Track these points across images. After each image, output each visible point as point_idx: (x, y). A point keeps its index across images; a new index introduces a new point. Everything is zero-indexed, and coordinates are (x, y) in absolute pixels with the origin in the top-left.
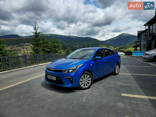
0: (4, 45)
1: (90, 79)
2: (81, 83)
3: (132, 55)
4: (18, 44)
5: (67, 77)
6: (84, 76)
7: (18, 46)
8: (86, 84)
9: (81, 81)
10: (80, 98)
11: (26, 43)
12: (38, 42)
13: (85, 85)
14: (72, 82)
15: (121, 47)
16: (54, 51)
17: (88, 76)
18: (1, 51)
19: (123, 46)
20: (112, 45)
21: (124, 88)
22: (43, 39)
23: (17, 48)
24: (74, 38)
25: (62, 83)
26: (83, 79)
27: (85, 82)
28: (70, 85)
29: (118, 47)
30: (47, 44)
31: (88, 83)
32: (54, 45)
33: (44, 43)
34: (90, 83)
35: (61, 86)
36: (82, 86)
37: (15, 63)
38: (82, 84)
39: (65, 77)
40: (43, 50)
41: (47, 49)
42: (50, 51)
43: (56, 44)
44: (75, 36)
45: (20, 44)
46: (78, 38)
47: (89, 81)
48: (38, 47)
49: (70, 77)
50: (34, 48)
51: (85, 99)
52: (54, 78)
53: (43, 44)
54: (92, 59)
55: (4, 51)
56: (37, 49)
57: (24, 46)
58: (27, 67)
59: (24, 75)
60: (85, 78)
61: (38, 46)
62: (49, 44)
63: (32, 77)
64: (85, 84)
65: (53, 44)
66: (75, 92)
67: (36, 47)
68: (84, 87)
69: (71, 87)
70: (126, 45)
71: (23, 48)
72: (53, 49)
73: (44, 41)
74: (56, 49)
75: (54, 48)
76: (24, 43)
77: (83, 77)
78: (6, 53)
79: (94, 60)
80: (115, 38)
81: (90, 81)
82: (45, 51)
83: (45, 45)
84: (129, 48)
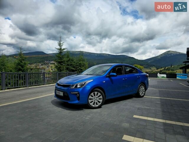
0: (26, 62)
1: (101, 97)
2: (90, 101)
3: (176, 78)
4: (43, 62)
5: (74, 93)
6: (94, 94)
7: (42, 65)
8: (97, 103)
9: (90, 99)
10: (85, 116)
11: (52, 61)
12: (62, 59)
13: (95, 104)
14: (78, 98)
15: (166, 68)
16: (80, 71)
17: (99, 94)
18: (23, 68)
19: (169, 67)
20: (154, 66)
21: (141, 111)
22: (68, 56)
23: (42, 67)
24: (106, 56)
25: (69, 99)
26: (92, 97)
27: (95, 100)
28: (76, 101)
29: (162, 68)
30: (72, 62)
31: (99, 102)
32: (80, 63)
33: (69, 60)
34: (101, 102)
35: (67, 103)
36: (91, 104)
37: (36, 82)
38: (91, 103)
39: (72, 93)
40: (67, 69)
41: (72, 68)
42: (75, 70)
43: (81, 62)
44: (106, 54)
45: (45, 62)
46: (110, 56)
47: (99, 99)
48: (62, 65)
49: (77, 93)
50: (57, 66)
51: (90, 117)
52: (61, 94)
53: (67, 61)
54: (107, 75)
55: (25, 68)
56: (60, 67)
57: (49, 64)
58: (45, 85)
59: (38, 92)
60: (95, 96)
61: (62, 63)
62: (74, 62)
63: (46, 94)
64: (94, 102)
65: (78, 62)
66: (83, 110)
67: (59, 64)
68: (93, 106)
69: (77, 103)
70: (173, 66)
71: (48, 67)
72: (78, 68)
73: (68, 59)
74: (81, 68)
75: (79, 66)
76: (49, 61)
77: (92, 94)
78: (27, 70)
79: (109, 77)
80: (158, 56)
81: (102, 100)
82: (70, 70)
83: (69, 63)
84: (177, 70)
